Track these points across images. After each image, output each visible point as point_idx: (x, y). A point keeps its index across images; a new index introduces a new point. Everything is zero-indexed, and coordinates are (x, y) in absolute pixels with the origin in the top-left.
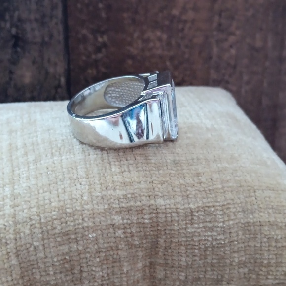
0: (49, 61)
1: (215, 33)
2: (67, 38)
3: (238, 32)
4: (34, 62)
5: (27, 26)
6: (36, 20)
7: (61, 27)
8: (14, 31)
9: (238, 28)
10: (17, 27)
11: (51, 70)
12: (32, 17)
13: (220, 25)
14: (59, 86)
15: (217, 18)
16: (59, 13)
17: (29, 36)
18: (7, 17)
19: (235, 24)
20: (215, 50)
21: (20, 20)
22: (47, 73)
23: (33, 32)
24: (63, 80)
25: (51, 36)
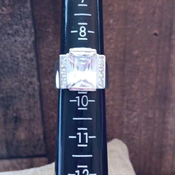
0: (34, 128)
1: (125, 111)
2: (43, 117)
3: (138, 110)
4: (26, 129)
5: (22, 112)
6: (26, 109)
7: (39, 112)
8: (15, 115)
9: (138, 108)
10: (16, 112)
11: (35, 132)
12: (24, 108)
13: (128, 107)
14: (40, 139)
15: (126, 104)
16: (38, 105)
17: (23, 117)
18: (11, 108)
19: (136, 106)
20: (126, 119)
21: (17, 109)
22: (33, 133)
23: (25, 114)
24: (42, 137)
25: (35, 116)
